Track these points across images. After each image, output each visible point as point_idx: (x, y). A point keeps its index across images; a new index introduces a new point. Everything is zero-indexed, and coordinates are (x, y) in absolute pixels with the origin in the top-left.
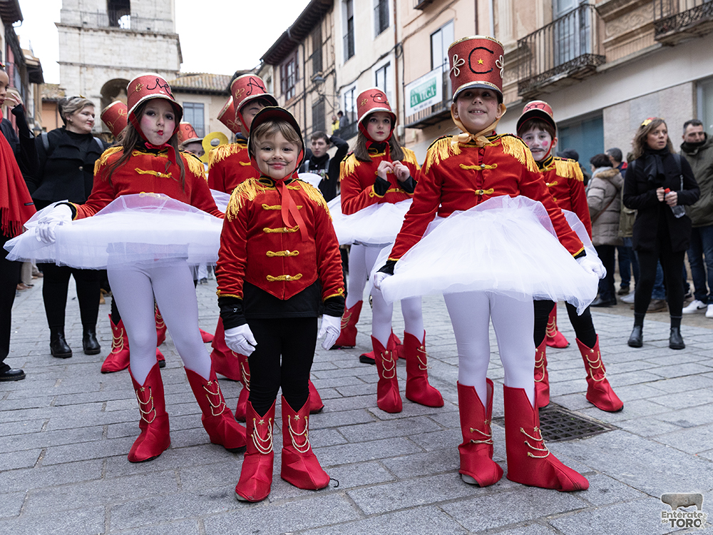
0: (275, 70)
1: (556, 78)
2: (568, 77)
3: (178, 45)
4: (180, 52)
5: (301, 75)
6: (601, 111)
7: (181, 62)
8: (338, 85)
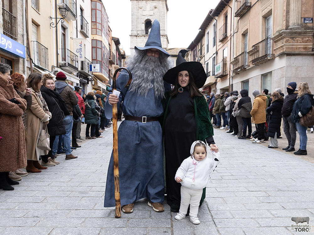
0: (192, 52)
1: (239, 70)
2: (241, 70)
3: (167, 38)
4: (168, 40)
5: (197, 56)
6: (248, 79)
7: (168, 43)
8: (205, 61)
